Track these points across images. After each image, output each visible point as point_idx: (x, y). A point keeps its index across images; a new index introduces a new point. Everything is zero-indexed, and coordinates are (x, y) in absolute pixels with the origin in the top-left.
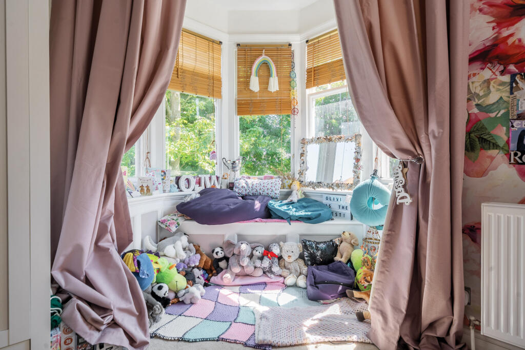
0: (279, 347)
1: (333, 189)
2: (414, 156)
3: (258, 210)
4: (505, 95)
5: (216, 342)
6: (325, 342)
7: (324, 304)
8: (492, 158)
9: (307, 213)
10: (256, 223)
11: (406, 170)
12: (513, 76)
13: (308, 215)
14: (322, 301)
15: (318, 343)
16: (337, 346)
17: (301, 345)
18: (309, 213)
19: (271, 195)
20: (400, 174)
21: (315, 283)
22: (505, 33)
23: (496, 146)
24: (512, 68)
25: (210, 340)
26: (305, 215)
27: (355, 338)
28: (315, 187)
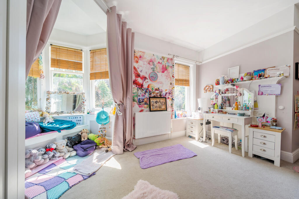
0: (97, 171)
1: (71, 114)
2: (122, 103)
3: (38, 130)
4: (137, 91)
5: (70, 189)
6: (106, 162)
7: (90, 155)
8: (135, 103)
9: (69, 125)
10: (38, 137)
11: (119, 106)
12: (138, 88)
13: (69, 126)
14: (89, 155)
15: (105, 163)
16: (110, 160)
17: (101, 167)
18: (70, 125)
19: (35, 121)
20: (118, 108)
21: (84, 150)
22: (137, 79)
23: (135, 101)
24: (138, 86)
25: (67, 191)
26: (68, 126)
27: (112, 156)
28: (59, 114)
